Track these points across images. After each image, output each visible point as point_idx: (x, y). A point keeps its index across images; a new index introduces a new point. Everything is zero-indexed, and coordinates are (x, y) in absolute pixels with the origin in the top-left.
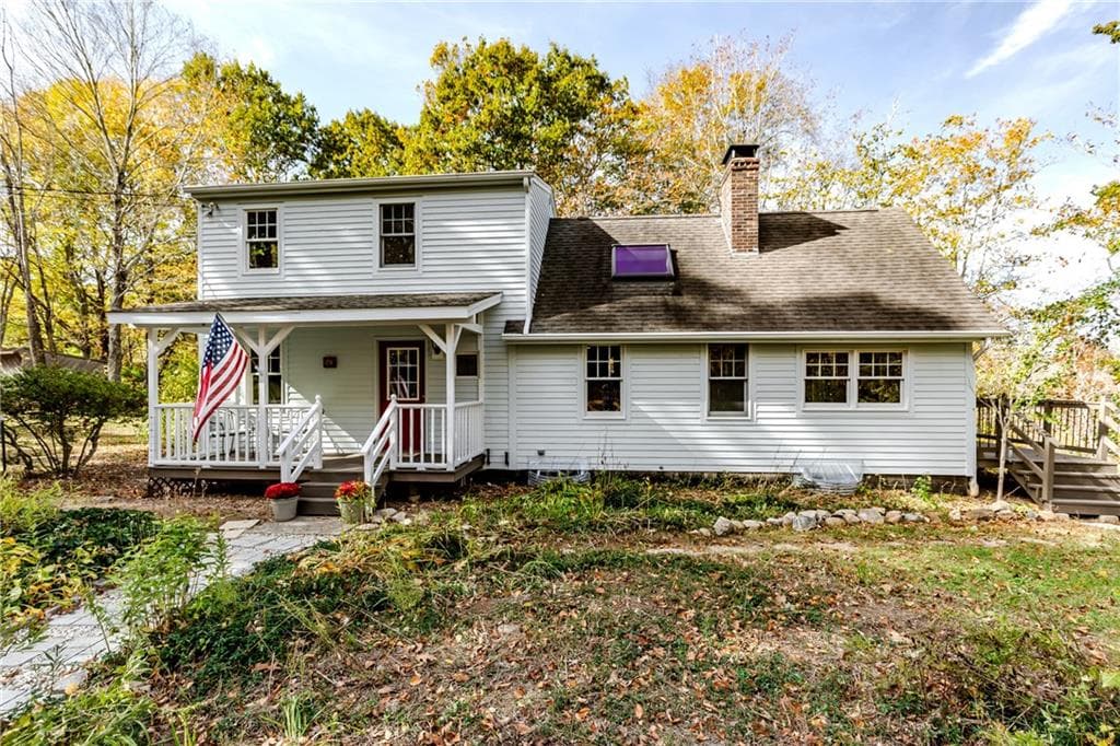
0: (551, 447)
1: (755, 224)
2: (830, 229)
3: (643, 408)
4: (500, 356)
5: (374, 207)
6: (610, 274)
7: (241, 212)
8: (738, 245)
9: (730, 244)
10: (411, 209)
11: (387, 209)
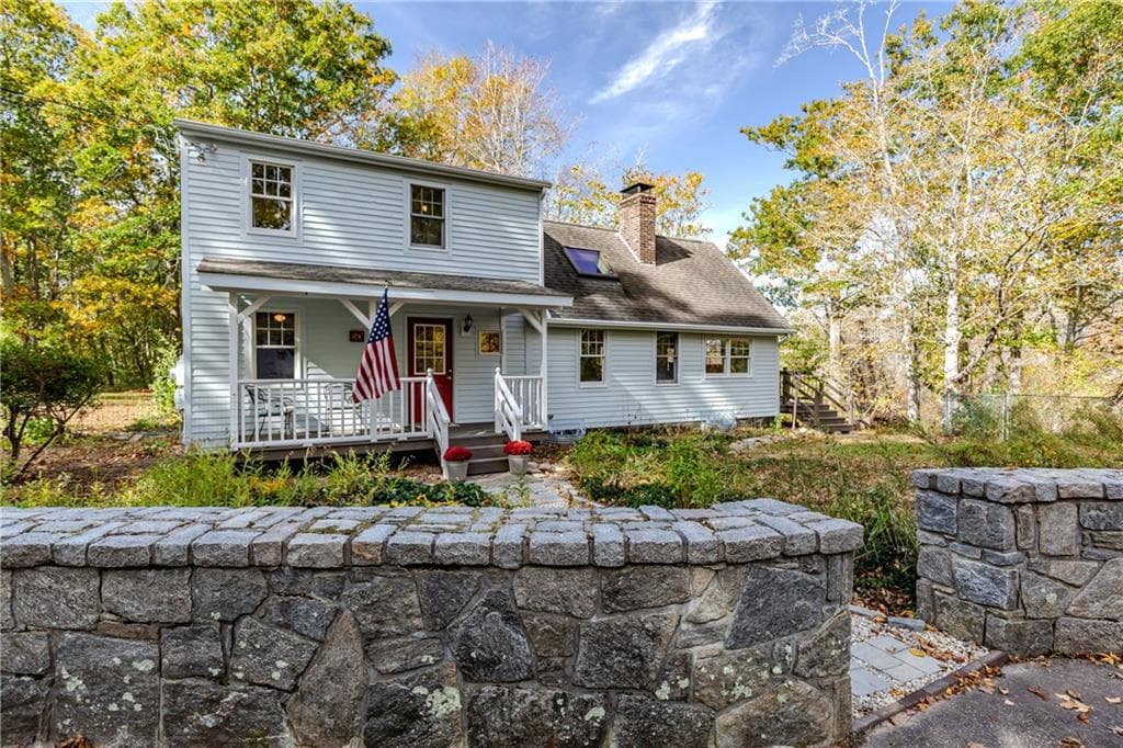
0: (559, 412)
1: (653, 243)
2: (685, 254)
3: (618, 379)
4: (517, 335)
5: (404, 185)
6: (575, 271)
7: (245, 161)
8: (644, 258)
9: (636, 256)
10: (439, 194)
11: (416, 190)
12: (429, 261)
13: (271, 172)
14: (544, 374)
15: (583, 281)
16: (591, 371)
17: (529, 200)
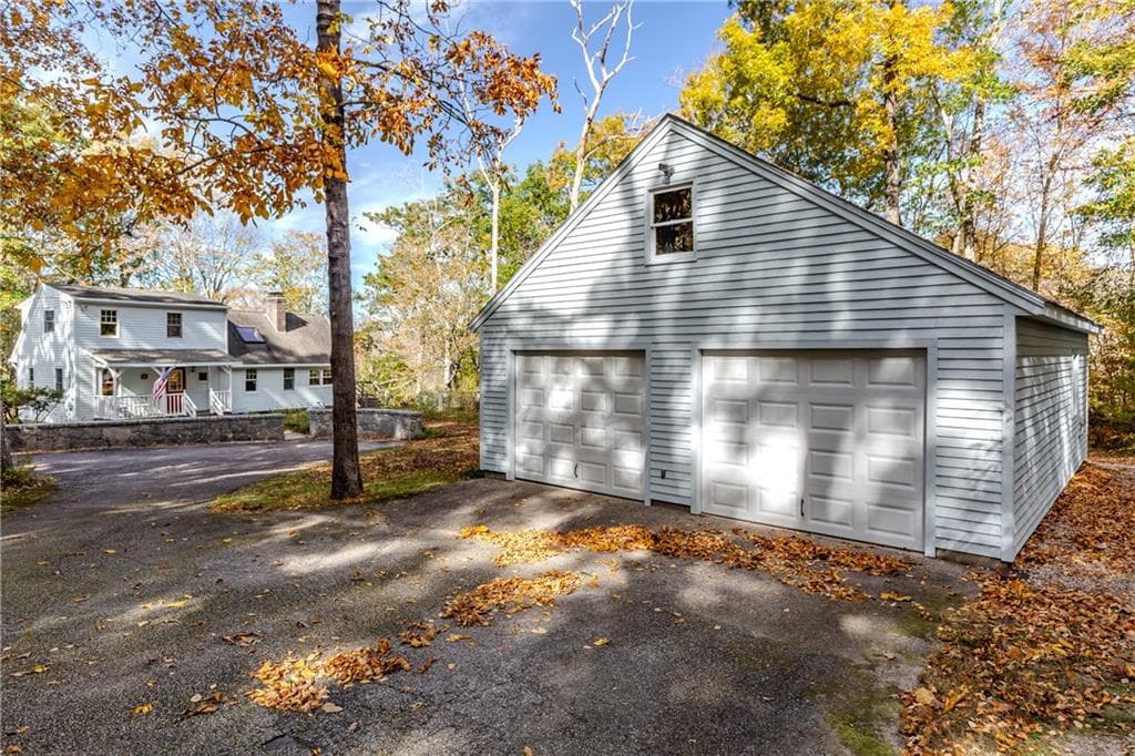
0: (237, 404)
3: (264, 389)
5: (164, 314)
6: (242, 340)
7: (99, 310)
8: (279, 329)
9: (275, 327)
10: (179, 316)
11: (169, 315)
12: (176, 344)
13: (109, 313)
14: (230, 390)
15: (248, 345)
16: (251, 386)
17: (222, 314)
